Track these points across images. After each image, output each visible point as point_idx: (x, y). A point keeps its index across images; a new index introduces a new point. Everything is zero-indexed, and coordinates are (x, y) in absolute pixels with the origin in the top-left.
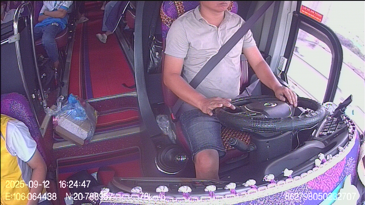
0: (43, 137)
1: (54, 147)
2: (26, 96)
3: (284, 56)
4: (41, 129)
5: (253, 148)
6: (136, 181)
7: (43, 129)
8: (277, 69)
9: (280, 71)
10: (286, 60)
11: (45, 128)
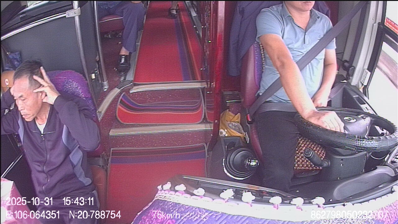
0: (100, 121)
1: (111, 133)
2: (84, 76)
3: (368, 69)
4: (98, 112)
5: (327, 164)
6: (199, 181)
7: (100, 112)
8: (360, 82)
9: (363, 85)
10: (369, 73)
11: (103, 112)
